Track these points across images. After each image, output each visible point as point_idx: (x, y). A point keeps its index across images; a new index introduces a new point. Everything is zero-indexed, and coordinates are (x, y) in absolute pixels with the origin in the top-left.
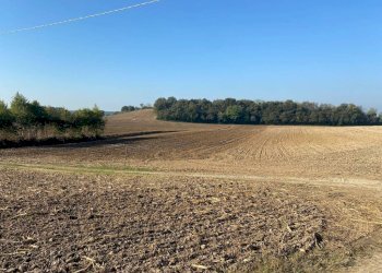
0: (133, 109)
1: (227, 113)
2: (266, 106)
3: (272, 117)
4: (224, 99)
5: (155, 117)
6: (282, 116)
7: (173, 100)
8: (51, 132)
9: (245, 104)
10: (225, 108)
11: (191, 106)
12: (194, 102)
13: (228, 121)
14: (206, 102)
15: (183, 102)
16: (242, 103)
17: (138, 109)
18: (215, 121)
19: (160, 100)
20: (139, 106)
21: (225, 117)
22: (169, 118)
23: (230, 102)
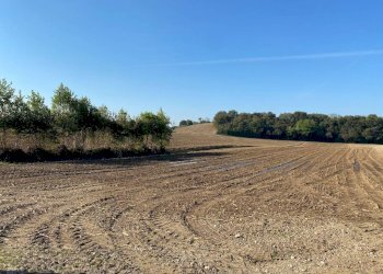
0: (191, 123)
1: (297, 129)
2: (343, 121)
3: (351, 133)
4: (293, 112)
5: (215, 131)
6: (366, 133)
7: (234, 113)
8: (104, 141)
9: (318, 119)
10: (295, 122)
11: (255, 120)
12: (258, 115)
13: (297, 137)
14: (272, 116)
15: (245, 116)
16: (314, 117)
17: (196, 123)
18: (283, 136)
19: (220, 113)
20: (197, 121)
21: (295, 132)
22: (230, 133)
23: (301, 116)
